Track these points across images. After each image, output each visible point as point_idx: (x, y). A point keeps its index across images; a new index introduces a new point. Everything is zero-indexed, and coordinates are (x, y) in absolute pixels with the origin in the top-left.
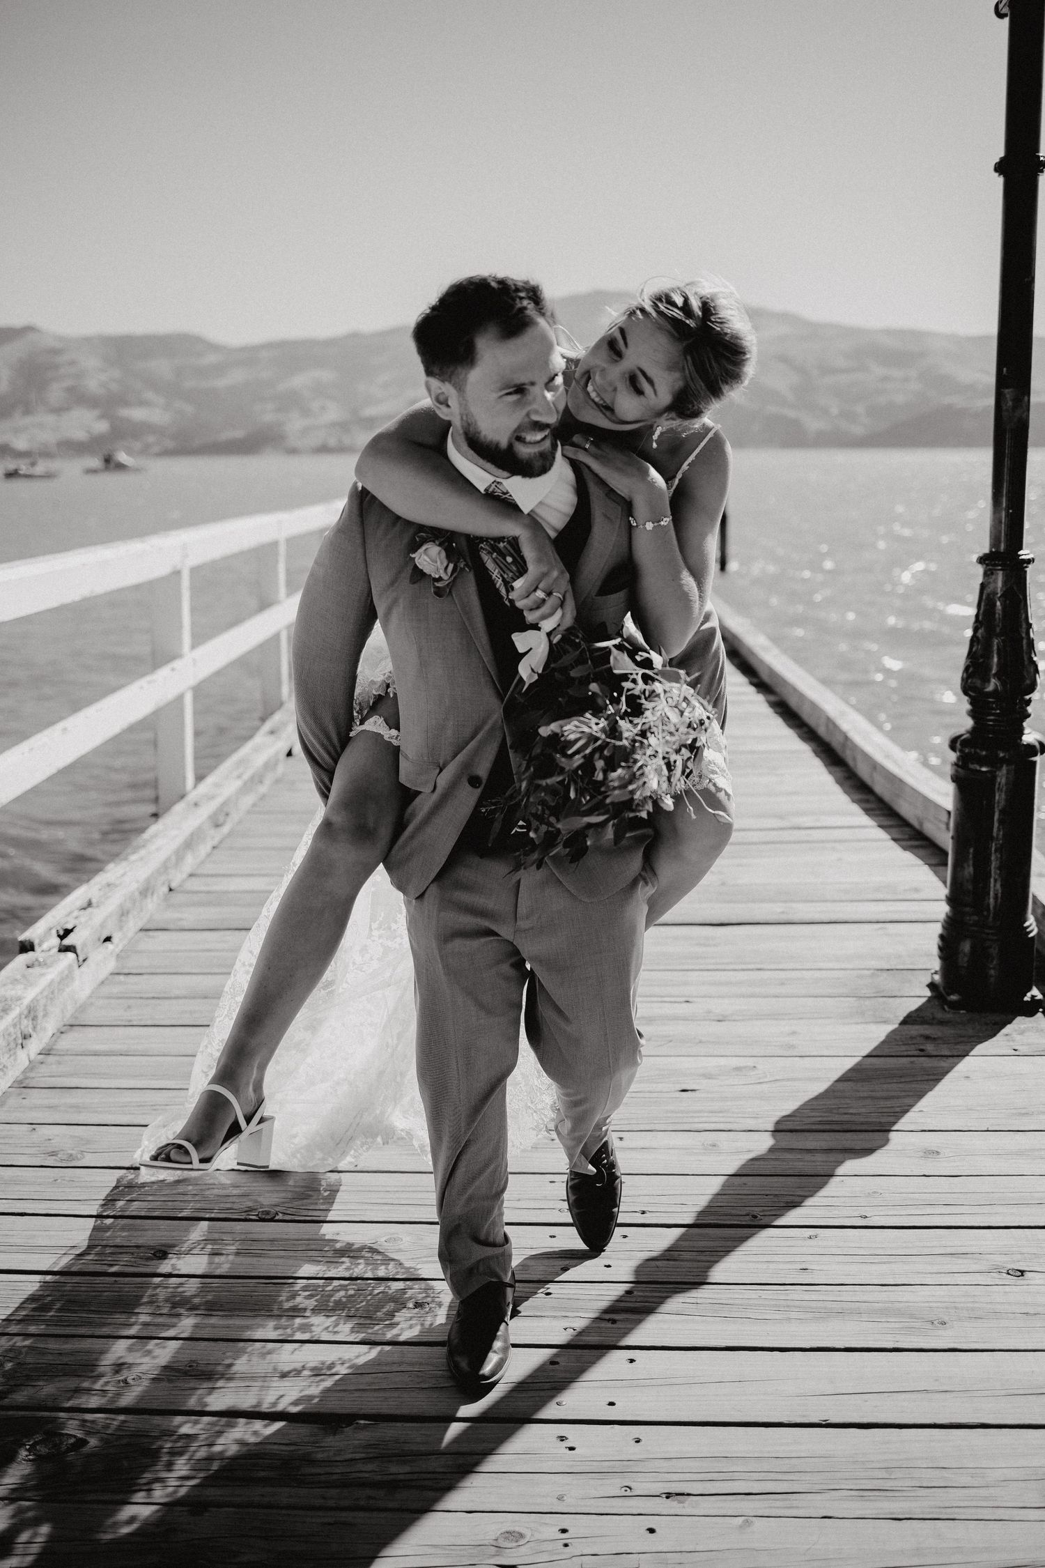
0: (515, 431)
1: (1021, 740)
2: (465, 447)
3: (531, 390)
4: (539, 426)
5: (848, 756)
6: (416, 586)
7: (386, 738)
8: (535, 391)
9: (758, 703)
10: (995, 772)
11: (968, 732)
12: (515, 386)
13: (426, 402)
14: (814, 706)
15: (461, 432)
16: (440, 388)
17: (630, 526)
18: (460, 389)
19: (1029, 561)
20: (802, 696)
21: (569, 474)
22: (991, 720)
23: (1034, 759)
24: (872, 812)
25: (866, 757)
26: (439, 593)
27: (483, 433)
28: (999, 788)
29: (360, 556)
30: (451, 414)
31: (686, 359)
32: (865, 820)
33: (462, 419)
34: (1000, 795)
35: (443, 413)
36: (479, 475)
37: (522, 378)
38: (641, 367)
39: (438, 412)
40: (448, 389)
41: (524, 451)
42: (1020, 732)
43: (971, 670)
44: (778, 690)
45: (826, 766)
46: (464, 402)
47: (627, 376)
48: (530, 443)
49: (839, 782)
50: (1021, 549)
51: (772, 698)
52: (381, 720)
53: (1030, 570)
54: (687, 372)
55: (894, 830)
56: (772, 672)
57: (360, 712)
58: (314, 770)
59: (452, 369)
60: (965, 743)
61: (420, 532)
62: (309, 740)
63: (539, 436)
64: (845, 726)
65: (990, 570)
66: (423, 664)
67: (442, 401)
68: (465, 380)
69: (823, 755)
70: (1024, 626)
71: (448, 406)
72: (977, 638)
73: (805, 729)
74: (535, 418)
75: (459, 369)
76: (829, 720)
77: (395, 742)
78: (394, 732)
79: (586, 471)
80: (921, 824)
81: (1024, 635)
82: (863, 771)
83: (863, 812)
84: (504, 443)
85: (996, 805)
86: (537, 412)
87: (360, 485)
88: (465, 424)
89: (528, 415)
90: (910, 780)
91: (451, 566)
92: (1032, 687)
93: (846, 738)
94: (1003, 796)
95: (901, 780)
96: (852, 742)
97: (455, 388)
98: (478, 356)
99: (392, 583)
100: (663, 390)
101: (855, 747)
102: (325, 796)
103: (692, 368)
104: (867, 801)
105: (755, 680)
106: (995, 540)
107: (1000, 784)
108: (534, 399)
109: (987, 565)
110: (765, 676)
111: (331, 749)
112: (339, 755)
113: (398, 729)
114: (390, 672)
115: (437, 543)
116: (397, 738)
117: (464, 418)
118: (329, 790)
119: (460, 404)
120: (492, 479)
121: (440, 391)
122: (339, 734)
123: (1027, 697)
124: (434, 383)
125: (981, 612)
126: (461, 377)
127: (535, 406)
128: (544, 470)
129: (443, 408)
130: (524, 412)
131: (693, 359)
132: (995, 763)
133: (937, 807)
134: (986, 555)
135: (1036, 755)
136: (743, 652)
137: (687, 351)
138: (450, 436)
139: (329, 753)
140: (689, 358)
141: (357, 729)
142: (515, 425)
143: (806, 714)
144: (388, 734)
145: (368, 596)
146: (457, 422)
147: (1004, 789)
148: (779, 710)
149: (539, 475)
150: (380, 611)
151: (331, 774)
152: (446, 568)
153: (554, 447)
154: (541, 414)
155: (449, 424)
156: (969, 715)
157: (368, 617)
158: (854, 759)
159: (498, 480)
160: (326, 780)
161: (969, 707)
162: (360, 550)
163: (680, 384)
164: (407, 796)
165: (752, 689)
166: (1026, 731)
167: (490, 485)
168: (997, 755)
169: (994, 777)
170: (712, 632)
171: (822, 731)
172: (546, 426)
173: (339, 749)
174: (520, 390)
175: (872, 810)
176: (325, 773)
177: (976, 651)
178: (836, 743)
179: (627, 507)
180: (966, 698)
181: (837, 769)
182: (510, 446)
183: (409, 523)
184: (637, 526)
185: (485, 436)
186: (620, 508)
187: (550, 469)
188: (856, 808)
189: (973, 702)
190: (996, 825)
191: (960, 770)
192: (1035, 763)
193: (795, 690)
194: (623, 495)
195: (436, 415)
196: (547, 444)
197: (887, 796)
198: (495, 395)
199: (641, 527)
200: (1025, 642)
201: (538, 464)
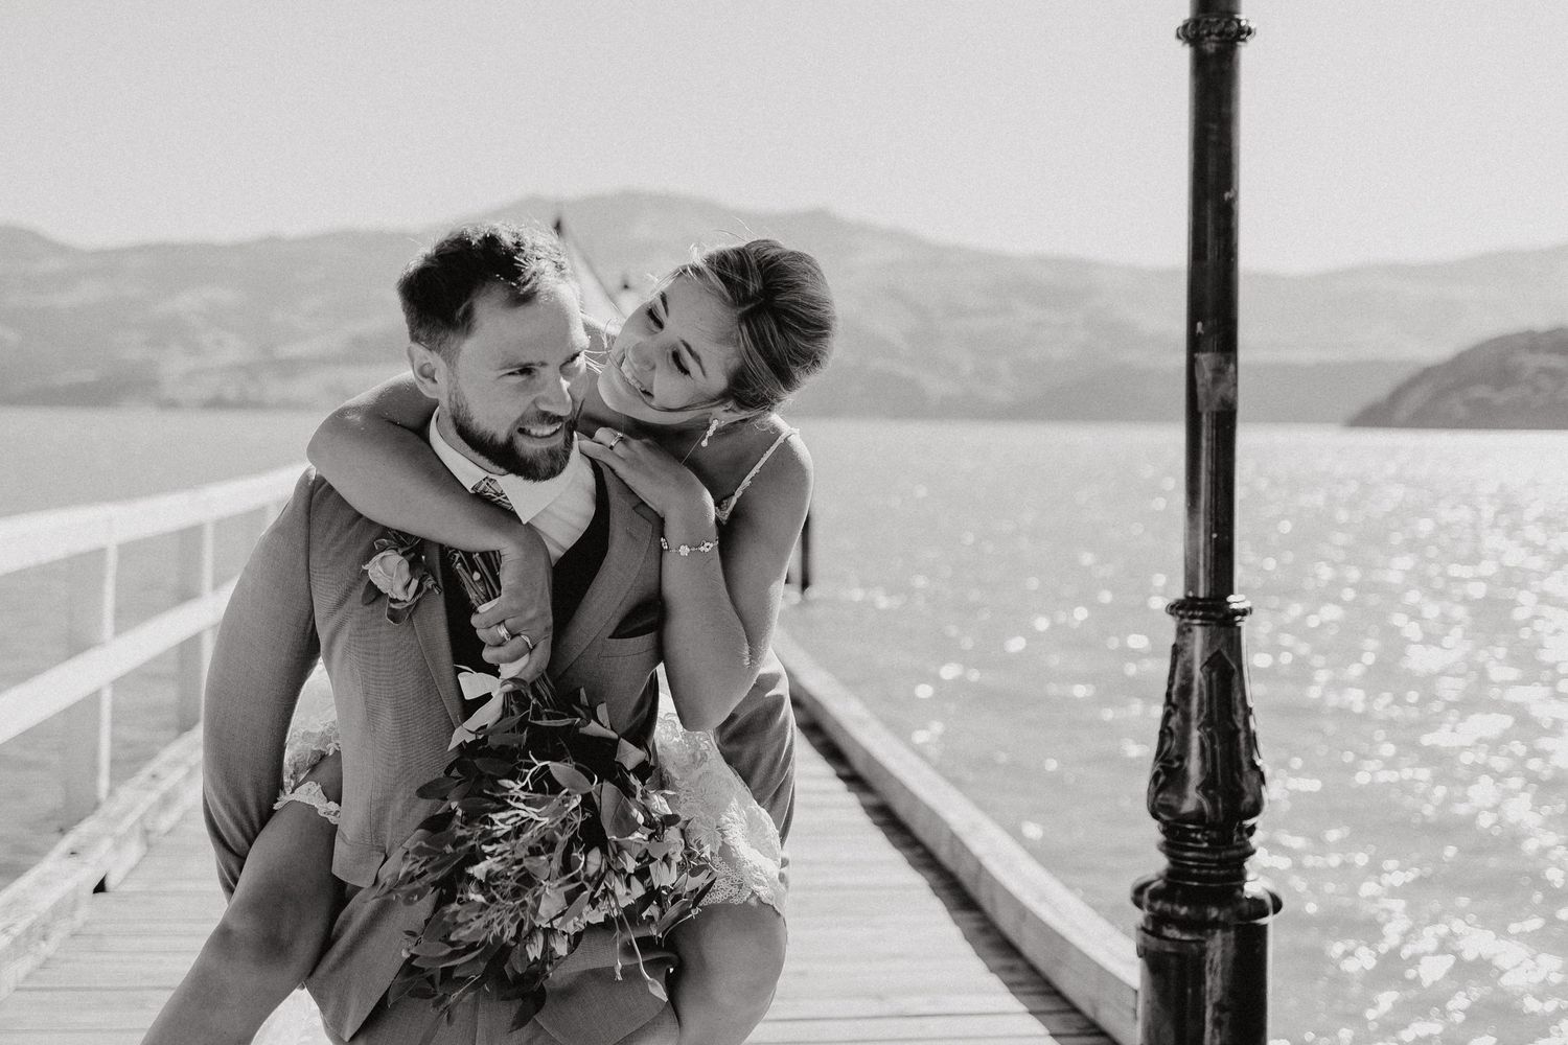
0: (518, 422)
1: (1242, 890)
2: (452, 433)
3: (543, 373)
4: (548, 418)
5: (982, 895)
6: (368, 609)
7: (321, 813)
8: (548, 373)
9: (848, 806)
10: (1203, 942)
11: (1160, 878)
12: (519, 365)
13: (406, 374)
14: (933, 814)
15: (449, 414)
16: (426, 359)
17: (662, 550)
18: (450, 360)
19: (1244, 613)
20: (913, 797)
21: (588, 477)
22: (1190, 859)
23: (1262, 921)
24: (1017, 989)
25: (1010, 898)
26: (394, 616)
27: (475, 421)
28: (1210, 969)
29: (301, 565)
30: (437, 392)
31: (741, 329)
32: (1009, 1002)
33: (450, 399)
34: (1213, 980)
35: (428, 390)
36: (468, 470)
37: (528, 357)
38: (686, 340)
39: (419, 386)
40: (435, 360)
41: (528, 447)
42: (1240, 876)
43: (1162, 779)
44: (878, 786)
45: (950, 911)
46: (454, 380)
47: (670, 352)
48: (537, 437)
49: (969, 938)
50: (1231, 592)
51: (871, 800)
52: (316, 788)
53: (1245, 624)
54: (742, 345)
55: (1054, 1019)
56: (870, 759)
57: (294, 776)
58: (217, 850)
59: (442, 335)
60: (1156, 895)
61: (381, 538)
62: (216, 810)
63: (548, 430)
64: (978, 847)
65: (1186, 624)
66: (372, 714)
67: (427, 374)
68: (458, 351)
69: (944, 893)
70: (1241, 712)
71: (434, 381)
72: (1169, 729)
73: (919, 850)
74: (544, 407)
75: (451, 337)
76: (954, 837)
77: (333, 820)
78: (333, 806)
79: (608, 476)
80: (1095, 1010)
81: (1240, 725)
82: (1006, 921)
83: (1006, 989)
84: (502, 437)
85: (1207, 997)
86: (546, 401)
87: (313, 475)
88: (453, 406)
89: (534, 402)
90: (1077, 939)
91: (415, 583)
92: (1256, 809)
93: (980, 866)
94: (1218, 981)
95: (1063, 938)
96: (989, 874)
97: (445, 360)
98: (477, 324)
99: (340, 603)
100: (714, 369)
101: (994, 883)
102: (230, 890)
103: (749, 341)
104: (1012, 969)
105: (845, 771)
106: (1191, 580)
107: (1212, 961)
108: (544, 385)
109: (1182, 617)
110: (860, 766)
111: (245, 824)
112: (256, 835)
113: (339, 802)
114: (334, 722)
115: (400, 551)
116: (335, 814)
117: (453, 398)
118: (236, 881)
119: (450, 382)
120: (484, 474)
121: (425, 362)
122: (259, 805)
123: (1249, 823)
124: (420, 351)
125: (1175, 688)
126: (453, 347)
127: (543, 393)
128: (553, 473)
129: (428, 382)
130: (529, 400)
131: (749, 327)
132: (1201, 926)
133: (1120, 983)
134: (1178, 602)
135: (1265, 914)
136: (828, 726)
137: (745, 318)
138: (434, 419)
139: (242, 831)
140: (744, 328)
141: (286, 798)
142: (516, 415)
143: (919, 827)
144: (325, 807)
145: (309, 619)
146: (444, 402)
147: (1219, 969)
148: (881, 819)
149: (546, 478)
150: (323, 638)
151: (241, 859)
152: (407, 586)
153: (569, 442)
154: (552, 404)
155: (435, 404)
156: (1161, 850)
157: (308, 650)
158: (992, 900)
159: (491, 476)
160: (234, 867)
161: (1161, 838)
162: (302, 556)
163: (735, 363)
164: (340, 894)
165: (840, 785)
166: (1249, 877)
167: (480, 483)
168: (1205, 915)
169: (1203, 952)
170: (779, 701)
171: (943, 853)
172: (559, 418)
173: (257, 826)
174: (526, 370)
175: (1020, 984)
176: (233, 855)
177: (1169, 749)
178: (964, 873)
179: (659, 524)
180: (1156, 823)
181: (965, 915)
182: (510, 441)
183: (371, 523)
184: (668, 549)
185: (477, 425)
186: (650, 526)
187: (560, 472)
188: (994, 982)
189: (1168, 830)
190: (1209, 1027)
191: (1149, 937)
192: (1264, 928)
193: (904, 787)
194: (655, 509)
195: (417, 389)
196: (559, 440)
197: (1042, 963)
198: (495, 374)
199: (674, 551)
200: (1242, 736)
201: (544, 464)
